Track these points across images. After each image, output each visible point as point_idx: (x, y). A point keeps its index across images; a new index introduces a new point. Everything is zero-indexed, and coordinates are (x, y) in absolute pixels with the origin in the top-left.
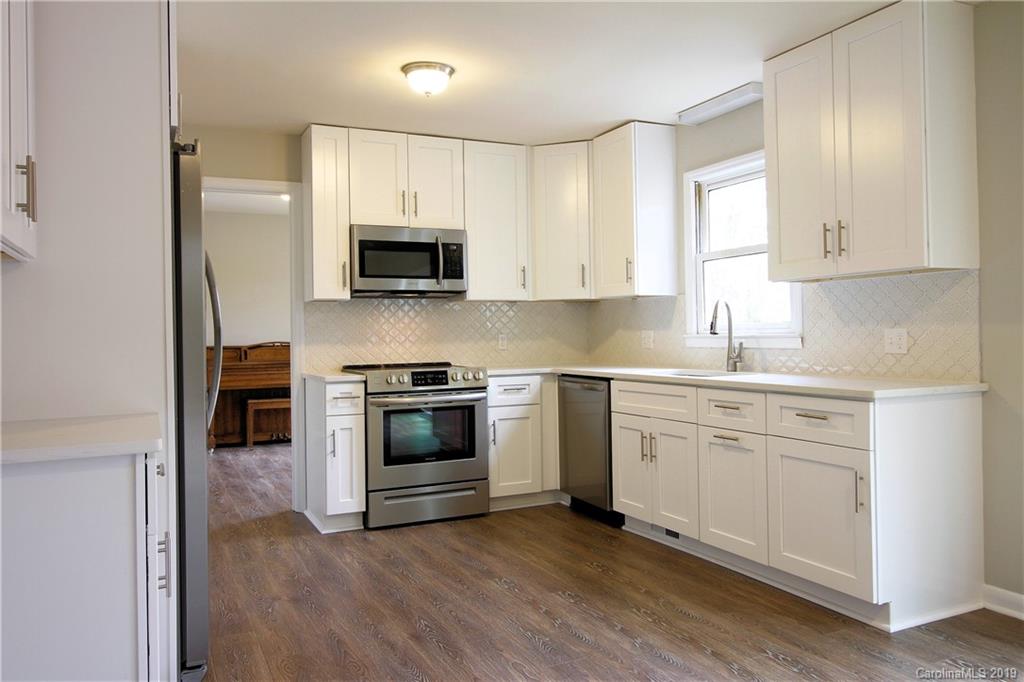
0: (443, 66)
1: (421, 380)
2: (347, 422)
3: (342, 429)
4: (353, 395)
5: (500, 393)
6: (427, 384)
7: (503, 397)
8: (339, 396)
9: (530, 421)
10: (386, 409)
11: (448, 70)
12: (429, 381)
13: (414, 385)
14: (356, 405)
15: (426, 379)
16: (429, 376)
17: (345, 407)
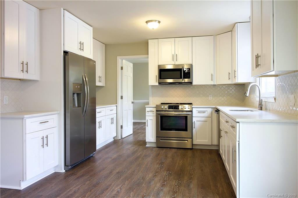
0: (155, 21)
1: (171, 108)
2: (151, 118)
3: (150, 120)
4: (153, 111)
5: (197, 113)
6: (173, 109)
7: (198, 114)
8: (149, 111)
9: (207, 122)
10: (161, 115)
11: (157, 21)
12: (173, 108)
13: (169, 109)
14: (154, 114)
15: (172, 108)
16: (174, 107)
17: (151, 114)
